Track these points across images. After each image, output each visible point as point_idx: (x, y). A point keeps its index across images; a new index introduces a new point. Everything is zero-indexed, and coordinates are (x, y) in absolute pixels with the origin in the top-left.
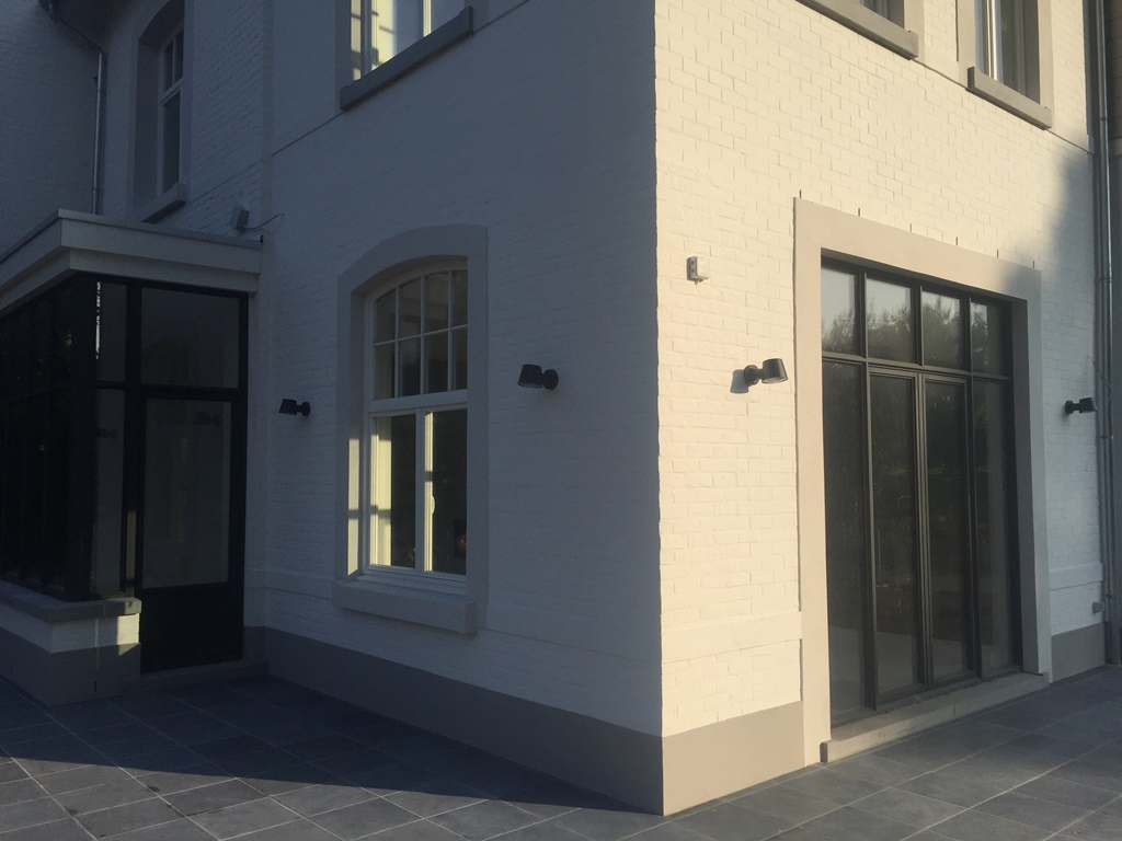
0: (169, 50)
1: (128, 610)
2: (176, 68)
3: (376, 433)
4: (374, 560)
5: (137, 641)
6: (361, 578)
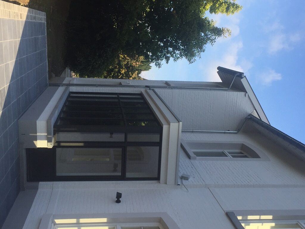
0: (241, 153)
1: (49, 143)
2: (235, 156)
5: (38, 147)
6: (53, 225)
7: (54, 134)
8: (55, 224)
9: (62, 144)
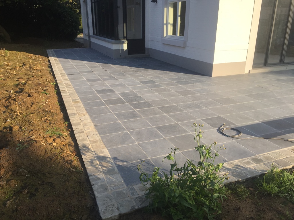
1: (125, 43)
3: (170, 6)
4: (169, 34)
5: (127, 49)
6: (166, 38)
7: (120, 40)
8: (166, 37)
9: (125, 35)
